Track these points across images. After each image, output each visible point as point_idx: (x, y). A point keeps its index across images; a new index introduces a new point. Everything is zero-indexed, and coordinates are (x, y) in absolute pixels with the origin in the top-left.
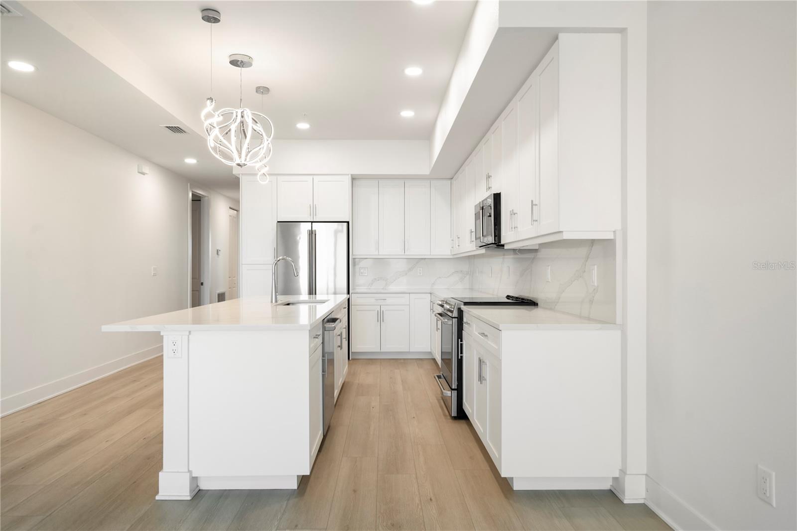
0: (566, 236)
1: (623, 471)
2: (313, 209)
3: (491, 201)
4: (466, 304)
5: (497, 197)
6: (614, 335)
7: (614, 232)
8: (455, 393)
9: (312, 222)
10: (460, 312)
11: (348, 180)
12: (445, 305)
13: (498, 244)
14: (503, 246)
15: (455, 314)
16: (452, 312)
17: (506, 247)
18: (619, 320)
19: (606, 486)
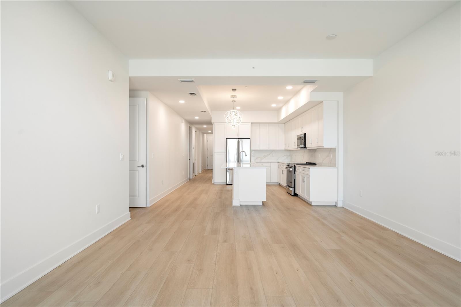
0: (325, 147)
1: (337, 200)
2: (238, 134)
3: (303, 136)
4: (296, 164)
5: (305, 134)
6: (336, 170)
7: (336, 146)
8: (293, 189)
9: (238, 138)
10: (295, 166)
11: (250, 124)
12: (290, 165)
13: (305, 147)
14: (307, 148)
15: (293, 167)
16: (292, 166)
17: (308, 148)
18: (337, 166)
19: (334, 204)
